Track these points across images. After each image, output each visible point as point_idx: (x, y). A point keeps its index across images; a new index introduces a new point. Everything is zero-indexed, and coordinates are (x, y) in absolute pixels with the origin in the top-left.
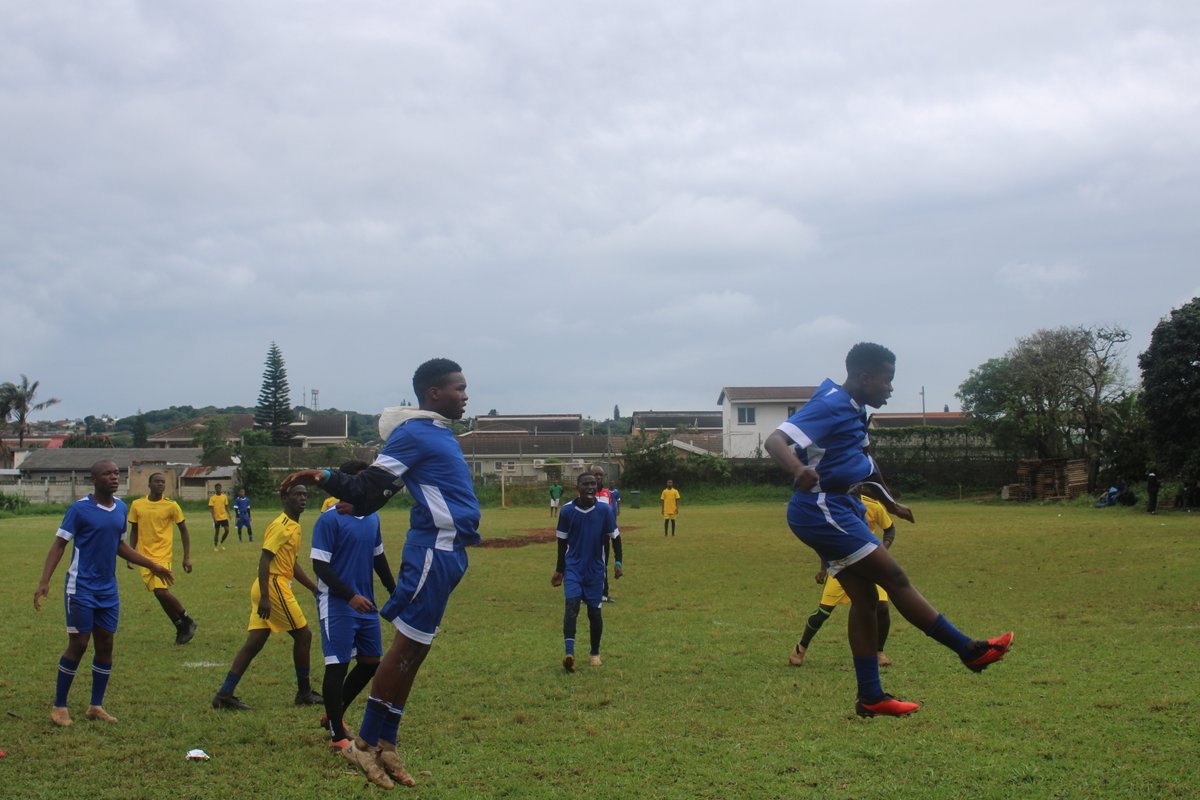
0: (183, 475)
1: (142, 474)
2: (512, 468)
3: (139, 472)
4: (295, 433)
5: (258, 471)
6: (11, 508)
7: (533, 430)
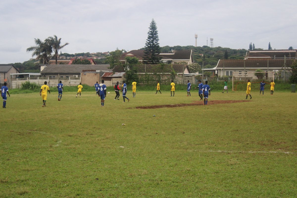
0: (102, 76)
1: (86, 75)
2: (241, 74)
3: (85, 75)
4: (161, 58)
5: (133, 74)
6: (32, 89)
7: (273, 57)
